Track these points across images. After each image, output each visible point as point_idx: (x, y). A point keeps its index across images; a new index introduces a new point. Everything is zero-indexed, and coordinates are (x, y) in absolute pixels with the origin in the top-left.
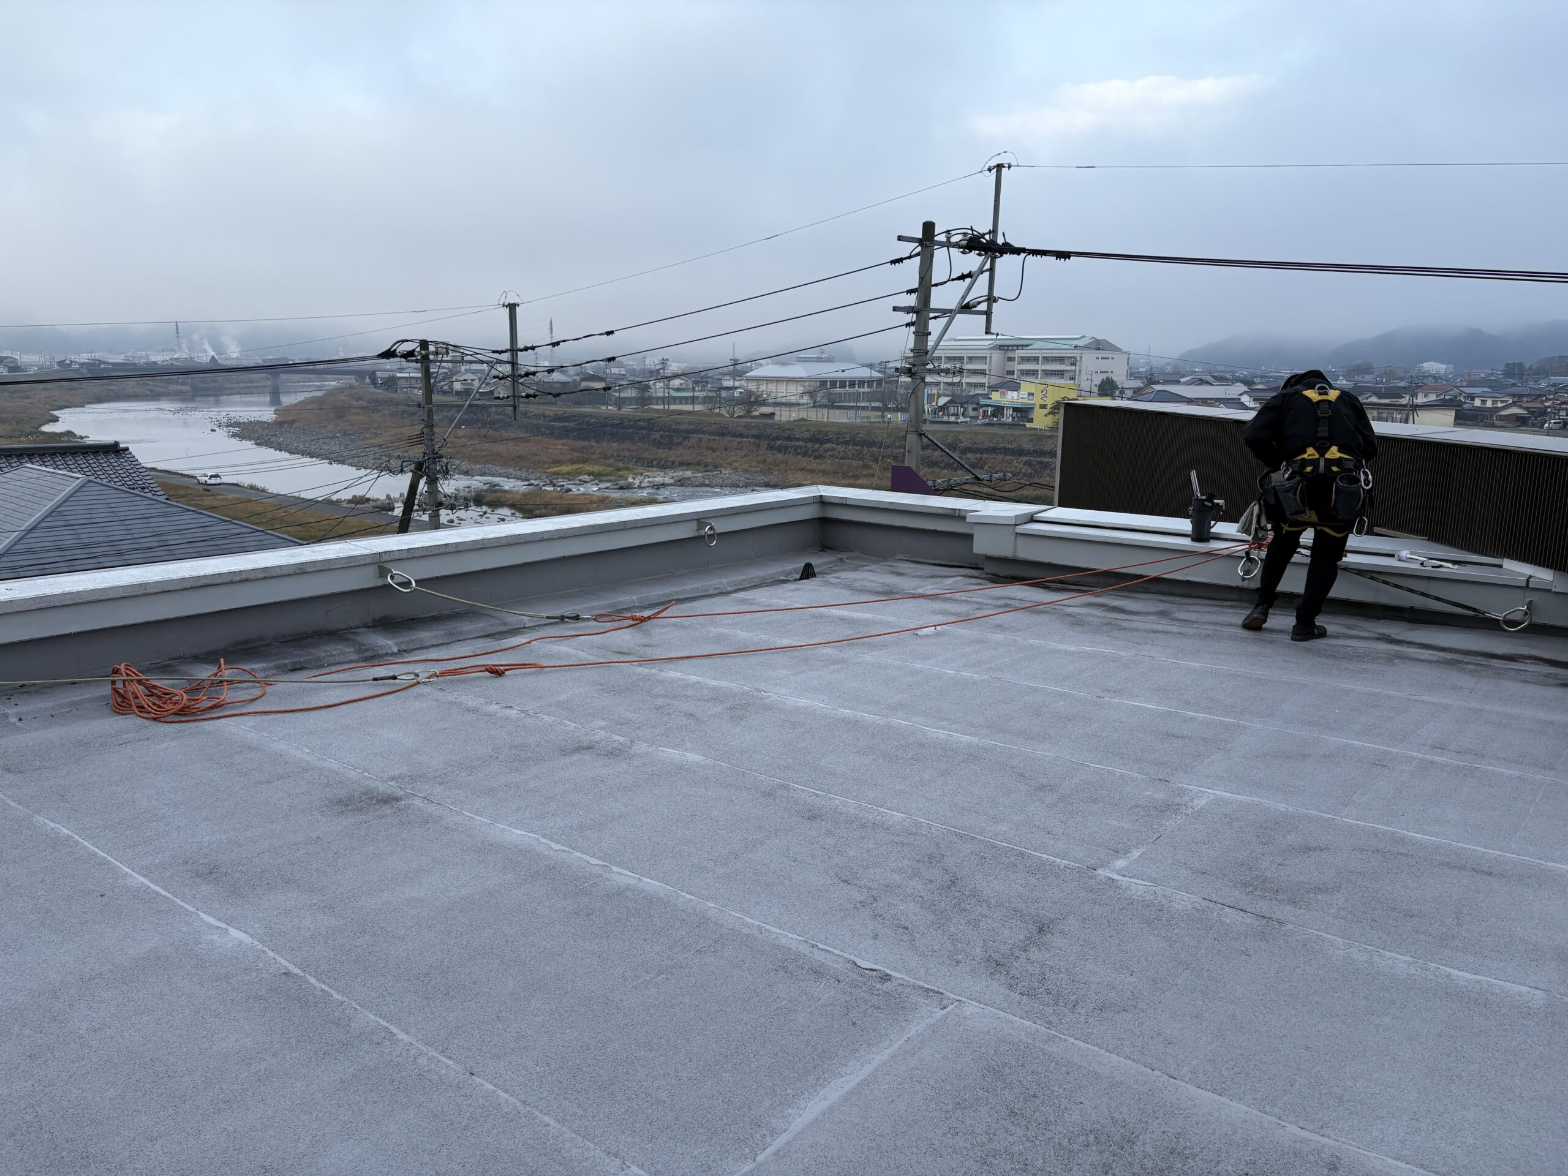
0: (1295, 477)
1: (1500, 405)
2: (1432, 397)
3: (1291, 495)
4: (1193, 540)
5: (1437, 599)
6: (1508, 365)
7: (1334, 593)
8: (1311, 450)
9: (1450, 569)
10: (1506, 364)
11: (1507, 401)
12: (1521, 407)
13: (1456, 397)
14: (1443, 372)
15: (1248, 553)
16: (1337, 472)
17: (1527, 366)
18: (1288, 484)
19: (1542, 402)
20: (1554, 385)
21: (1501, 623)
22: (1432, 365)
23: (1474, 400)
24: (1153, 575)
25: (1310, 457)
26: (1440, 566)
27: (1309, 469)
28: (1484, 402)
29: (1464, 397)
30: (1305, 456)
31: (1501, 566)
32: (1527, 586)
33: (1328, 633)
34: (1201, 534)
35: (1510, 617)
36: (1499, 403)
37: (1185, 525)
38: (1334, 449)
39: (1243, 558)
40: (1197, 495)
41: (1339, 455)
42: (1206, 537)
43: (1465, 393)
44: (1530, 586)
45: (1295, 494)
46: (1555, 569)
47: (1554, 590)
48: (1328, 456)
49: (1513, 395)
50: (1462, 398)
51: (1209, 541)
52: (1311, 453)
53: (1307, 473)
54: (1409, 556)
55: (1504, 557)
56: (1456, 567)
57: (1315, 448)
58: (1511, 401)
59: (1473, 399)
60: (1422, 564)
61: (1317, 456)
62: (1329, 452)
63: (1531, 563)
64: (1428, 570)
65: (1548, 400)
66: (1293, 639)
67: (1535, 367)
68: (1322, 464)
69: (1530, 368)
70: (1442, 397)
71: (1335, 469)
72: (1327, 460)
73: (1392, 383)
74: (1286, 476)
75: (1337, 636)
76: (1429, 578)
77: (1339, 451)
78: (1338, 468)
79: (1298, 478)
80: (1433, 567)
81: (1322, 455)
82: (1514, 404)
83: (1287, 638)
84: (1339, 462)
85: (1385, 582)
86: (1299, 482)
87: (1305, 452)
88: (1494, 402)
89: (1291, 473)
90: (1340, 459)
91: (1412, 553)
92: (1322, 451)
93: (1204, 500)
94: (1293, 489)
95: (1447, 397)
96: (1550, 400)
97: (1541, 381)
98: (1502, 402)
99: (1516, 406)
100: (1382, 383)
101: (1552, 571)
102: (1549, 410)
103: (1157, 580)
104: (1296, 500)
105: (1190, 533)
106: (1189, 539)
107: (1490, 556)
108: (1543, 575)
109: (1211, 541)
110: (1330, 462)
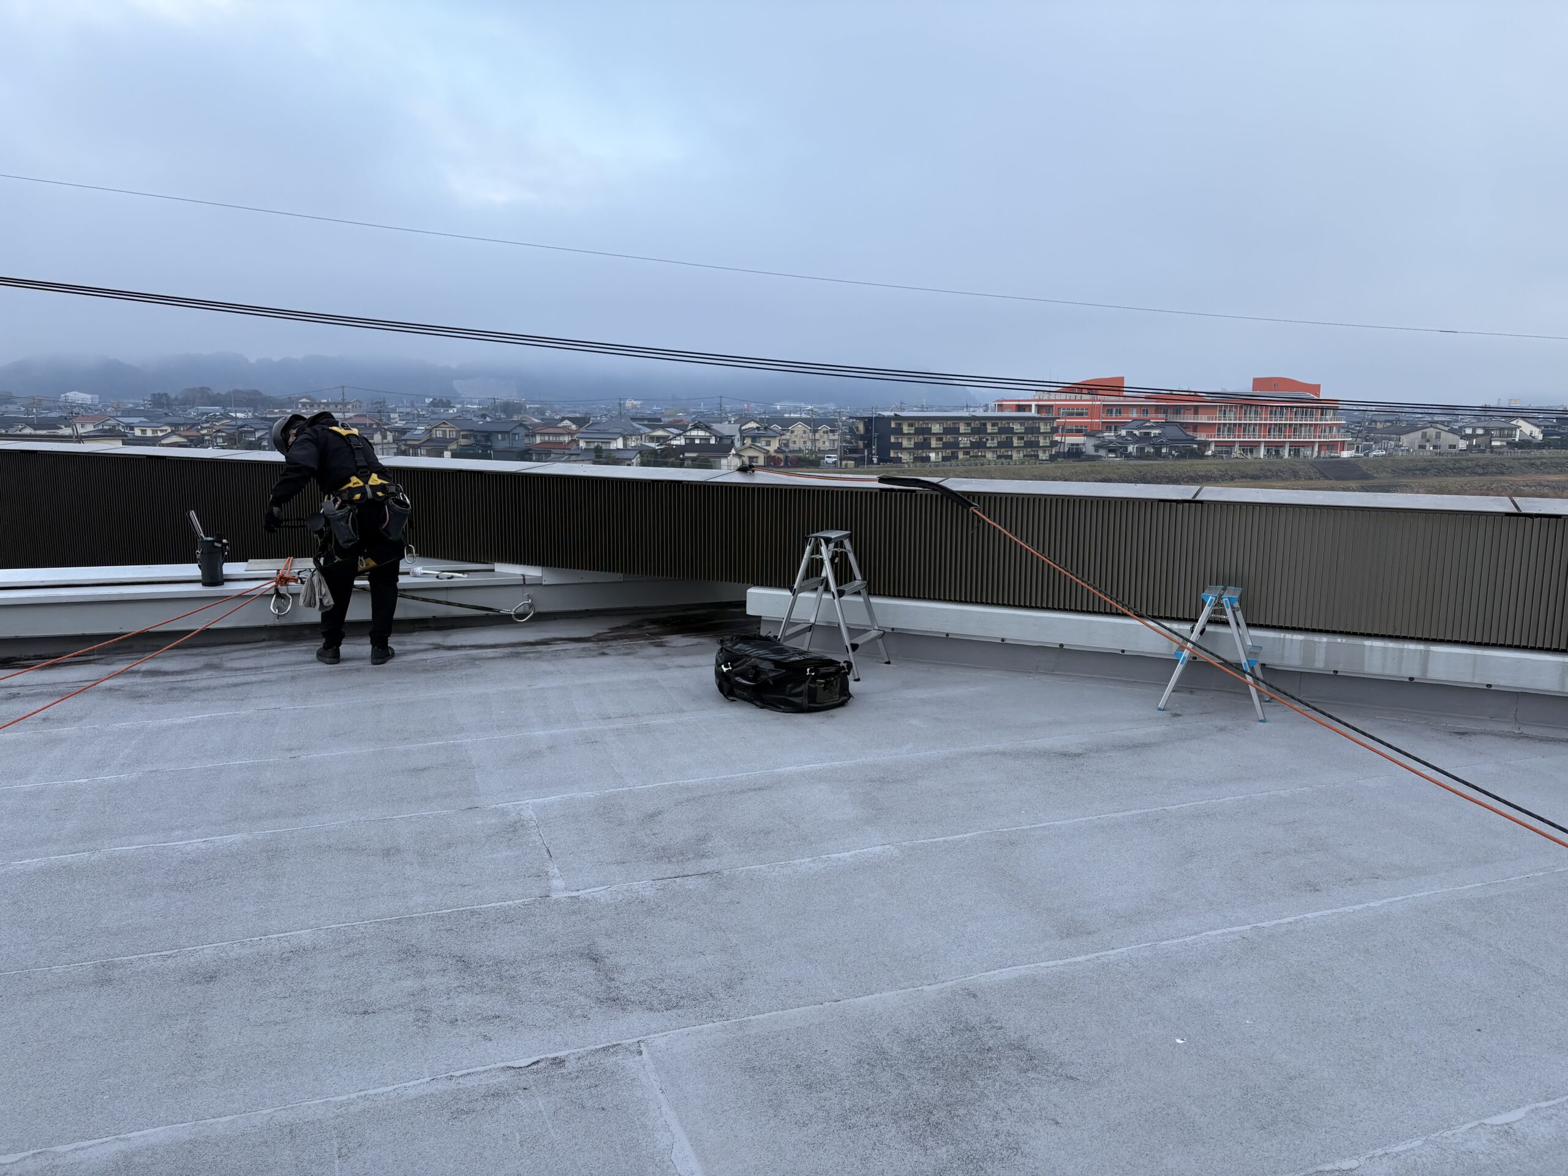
0: (346, 506)
1: (160, 434)
2: (90, 428)
3: (343, 523)
4: (205, 584)
5: (461, 605)
6: (154, 395)
7: (398, 614)
8: (354, 479)
9: (461, 579)
10: (152, 395)
11: (166, 430)
12: (180, 435)
13: (114, 427)
14: (89, 402)
15: (277, 591)
16: (382, 497)
17: (173, 396)
18: (340, 513)
19: (198, 431)
20: (203, 414)
21: (513, 617)
22: (76, 394)
23: (133, 430)
24: (200, 627)
25: (355, 486)
26: (452, 577)
27: (358, 496)
28: (143, 431)
29: (123, 427)
30: (351, 485)
31: (493, 570)
32: (524, 583)
33: (396, 652)
34: (213, 578)
35: (520, 611)
36: (159, 432)
37: (193, 570)
38: (374, 476)
39: (272, 596)
40: (202, 537)
41: (380, 481)
42: (220, 580)
43: (122, 422)
44: (527, 583)
45: (347, 522)
46: (543, 566)
47: (544, 583)
48: (371, 482)
49: (170, 425)
50: (121, 428)
51: (223, 584)
52: (355, 481)
53: (357, 500)
54: (423, 571)
55: (495, 562)
56: (466, 576)
57: (358, 477)
58: (169, 431)
59: (132, 428)
60: (438, 577)
61: (361, 484)
62: (371, 479)
63: (521, 564)
64: (445, 582)
65: (202, 428)
66: (374, 664)
67: (180, 397)
68: (369, 490)
69: (176, 399)
70: (101, 427)
71: (380, 494)
72: (371, 486)
73: (42, 413)
74: (337, 506)
75: (405, 653)
76: (447, 588)
77: (379, 478)
78: (383, 493)
79: (349, 507)
80: (448, 578)
81: (366, 482)
82: (173, 433)
83: (367, 664)
84: (382, 487)
85: (413, 598)
86: (350, 511)
87: (350, 481)
88: (154, 432)
89: (341, 503)
90: (382, 485)
91: (423, 569)
92: (365, 478)
93: (213, 542)
94: (344, 518)
95: (106, 427)
96: (205, 428)
97: (189, 411)
98: (162, 431)
99: (175, 434)
100: (33, 414)
101: (540, 568)
102: (206, 438)
103: (207, 632)
104: (348, 527)
105: (200, 578)
106: (200, 585)
107: (484, 563)
108: (533, 572)
109: (225, 583)
110: (374, 488)
